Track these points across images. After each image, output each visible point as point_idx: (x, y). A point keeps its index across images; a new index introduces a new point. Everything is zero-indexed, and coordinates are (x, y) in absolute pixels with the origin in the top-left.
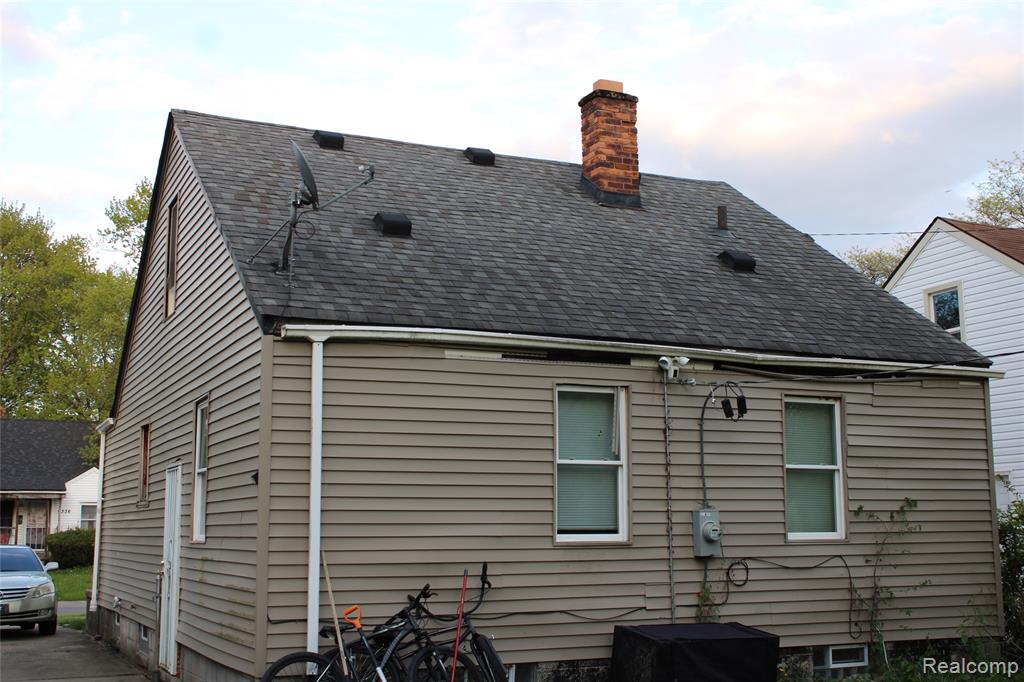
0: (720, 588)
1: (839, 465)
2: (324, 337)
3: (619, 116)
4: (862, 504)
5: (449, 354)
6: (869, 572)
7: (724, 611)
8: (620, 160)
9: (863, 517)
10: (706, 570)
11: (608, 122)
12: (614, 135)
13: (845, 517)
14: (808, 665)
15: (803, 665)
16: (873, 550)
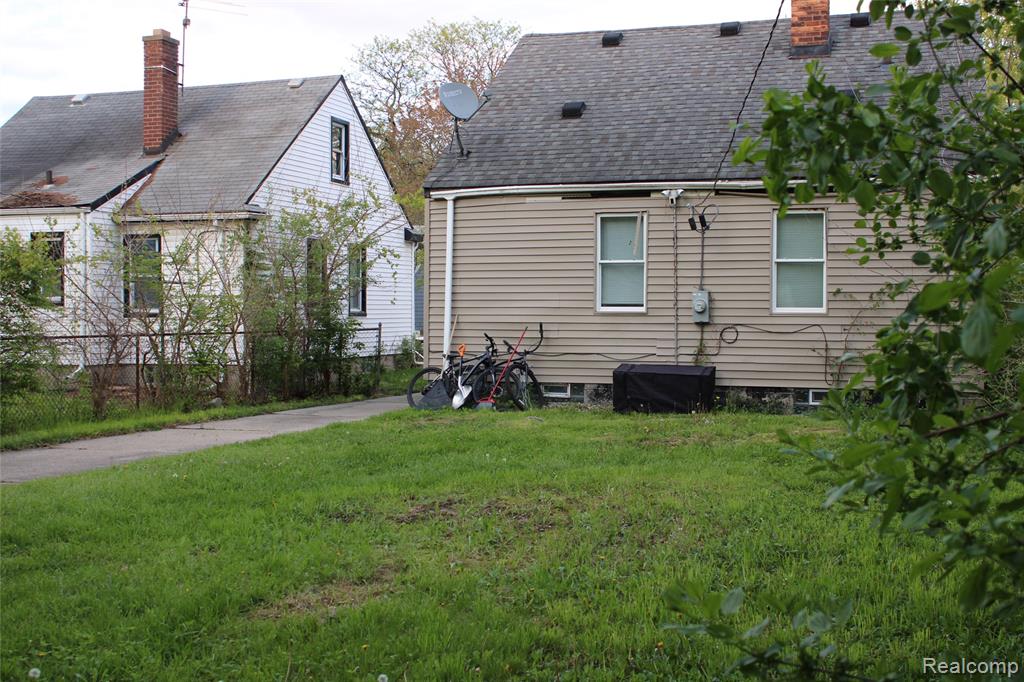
0: (714, 343)
1: (824, 259)
2: (453, 197)
4: (840, 287)
5: (528, 200)
6: (843, 337)
7: (713, 359)
8: (810, 19)
9: (840, 297)
10: (702, 332)
13: (827, 297)
14: (789, 401)
15: (784, 400)
16: (848, 321)
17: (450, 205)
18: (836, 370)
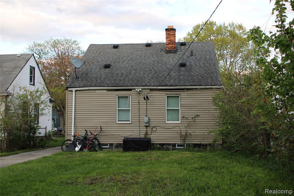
0: (150, 131)
1: (180, 108)
2: (75, 90)
3: (171, 33)
4: (184, 116)
5: (97, 91)
6: (185, 129)
7: (150, 136)
8: (171, 43)
9: (184, 118)
10: (147, 128)
11: (168, 35)
12: (170, 38)
13: (181, 118)
14: (171, 147)
15: (169, 147)
16: (187, 125)
17: (74, 92)
18: (183, 138)
